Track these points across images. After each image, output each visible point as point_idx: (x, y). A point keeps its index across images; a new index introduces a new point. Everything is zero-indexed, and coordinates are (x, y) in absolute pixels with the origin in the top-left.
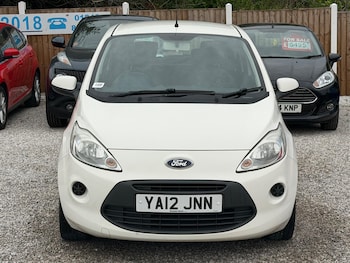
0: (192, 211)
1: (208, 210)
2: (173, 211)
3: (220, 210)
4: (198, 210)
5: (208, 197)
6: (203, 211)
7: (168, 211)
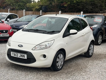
0: (20, 57)
1: (24, 58)
2: (17, 57)
3: (26, 59)
4: (22, 58)
5: (24, 55)
6: (23, 58)
7: (16, 57)
